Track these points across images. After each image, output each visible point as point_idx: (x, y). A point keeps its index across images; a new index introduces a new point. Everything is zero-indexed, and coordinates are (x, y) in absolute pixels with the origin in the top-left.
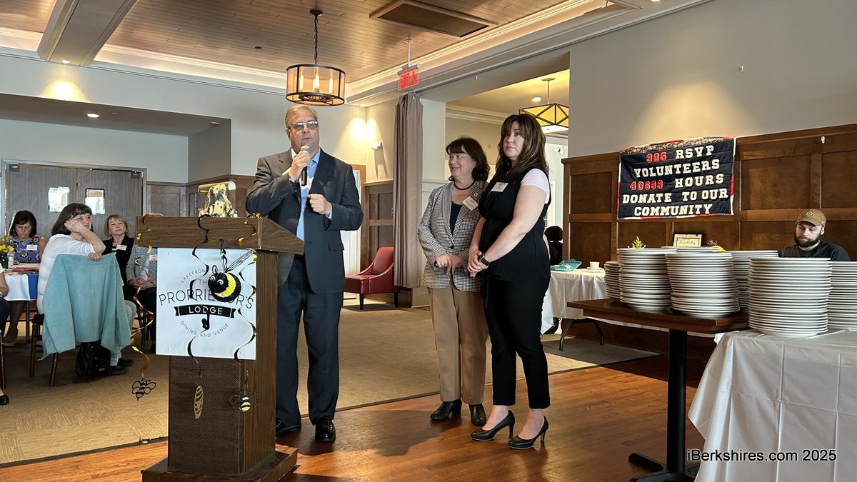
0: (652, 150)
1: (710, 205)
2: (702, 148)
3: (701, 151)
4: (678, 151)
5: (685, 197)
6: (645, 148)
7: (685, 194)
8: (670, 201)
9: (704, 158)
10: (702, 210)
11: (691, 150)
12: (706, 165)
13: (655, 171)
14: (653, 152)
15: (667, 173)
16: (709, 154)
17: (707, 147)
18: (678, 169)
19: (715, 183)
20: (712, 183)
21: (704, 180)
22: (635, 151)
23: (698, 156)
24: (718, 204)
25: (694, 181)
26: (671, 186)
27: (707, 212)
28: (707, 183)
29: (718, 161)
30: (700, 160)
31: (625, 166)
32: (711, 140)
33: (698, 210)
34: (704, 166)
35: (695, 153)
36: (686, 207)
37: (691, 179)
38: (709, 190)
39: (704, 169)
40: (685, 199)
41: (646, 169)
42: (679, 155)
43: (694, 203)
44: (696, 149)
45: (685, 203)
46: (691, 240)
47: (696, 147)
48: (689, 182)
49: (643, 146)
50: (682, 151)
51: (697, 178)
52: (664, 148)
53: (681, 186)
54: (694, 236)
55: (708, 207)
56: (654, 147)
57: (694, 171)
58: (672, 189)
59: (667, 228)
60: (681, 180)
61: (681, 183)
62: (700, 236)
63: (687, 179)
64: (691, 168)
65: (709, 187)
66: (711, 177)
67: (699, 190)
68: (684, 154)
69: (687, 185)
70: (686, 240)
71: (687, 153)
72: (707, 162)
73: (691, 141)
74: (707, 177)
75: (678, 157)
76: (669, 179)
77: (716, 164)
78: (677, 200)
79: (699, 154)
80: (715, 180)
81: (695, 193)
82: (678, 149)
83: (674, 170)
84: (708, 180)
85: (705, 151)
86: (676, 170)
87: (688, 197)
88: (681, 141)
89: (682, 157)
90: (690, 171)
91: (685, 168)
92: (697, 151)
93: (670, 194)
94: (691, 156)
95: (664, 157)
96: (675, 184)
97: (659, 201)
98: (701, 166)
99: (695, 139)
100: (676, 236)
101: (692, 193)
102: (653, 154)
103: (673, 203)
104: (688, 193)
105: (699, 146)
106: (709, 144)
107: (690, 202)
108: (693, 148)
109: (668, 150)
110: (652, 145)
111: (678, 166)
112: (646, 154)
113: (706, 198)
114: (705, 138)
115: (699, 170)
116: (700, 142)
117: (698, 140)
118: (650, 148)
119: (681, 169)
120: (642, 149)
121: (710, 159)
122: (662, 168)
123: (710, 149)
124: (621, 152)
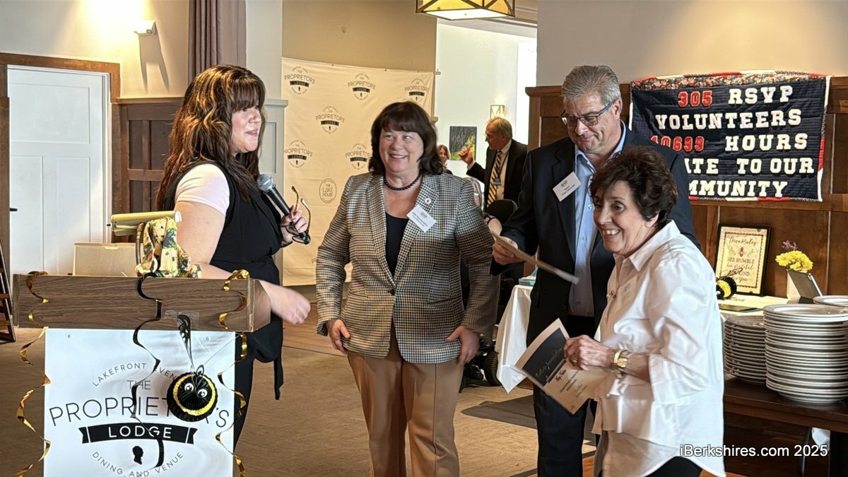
0: (688, 86)
1: (784, 184)
2: (773, 89)
3: (771, 94)
4: (732, 91)
5: (742, 166)
6: (676, 81)
7: (742, 162)
8: (716, 171)
9: (776, 105)
10: (771, 190)
11: (755, 91)
12: (778, 117)
13: (692, 121)
14: (689, 88)
15: (712, 126)
16: (784, 99)
17: (782, 88)
18: (731, 121)
19: (793, 148)
20: (788, 147)
21: (775, 142)
22: (657, 84)
23: (766, 101)
24: (797, 182)
25: (758, 142)
26: (718, 148)
27: (779, 194)
28: (779, 147)
29: (798, 112)
30: (769, 108)
31: (640, 109)
32: (788, 77)
33: (763, 189)
34: (775, 118)
35: (761, 96)
36: (744, 183)
37: (752, 138)
38: (782, 158)
39: (774, 123)
40: (742, 171)
41: (677, 117)
42: (735, 97)
43: (756, 177)
44: (764, 90)
45: (741, 178)
46: (748, 238)
47: (764, 86)
48: (749, 143)
49: (672, 77)
50: (739, 92)
51: (762, 137)
52: (708, 85)
53: (735, 148)
54: (754, 231)
55: (779, 186)
56: (692, 81)
57: (759, 125)
58: (720, 153)
59: (709, 216)
60: (736, 138)
61: (735, 143)
62: (764, 232)
63: (746, 138)
64: (754, 120)
65: (783, 154)
66: (787, 137)
67: (766, 157)
68: (743, 97)
69: (745, 147)
70: (741, 238)
71: (747, 94)
72: (781, 113)
73: (756, 76)
74: (780, 137)
75: (731, 101)
76: (715, 137)
77: (795, 117)
78: (728, 169)
79: (768, 99)
80: (792, 142)
81: (759, 162)
82: (732, 86)
83: (725, 121)
84: (780, 142)
85: (777, 95)
86: (727, 121)
87: (747, 167)
88: (738, 74)
89: (740, 101)
90: (751, 126)
91: (744, 121)
92: (765, 94)
93: (716, 161)
94: (755, 100)
95: (708, 99)
96: (725, 145)
97: (697, 170)
98: (769, 119)
99: (761, 72)
100: (724, 229)
101: (754, 161)
102: (689, 93)
103: (720, 176)
104: (746, 161)
105: (768, 85)
106: (785, 83)
107: (749, 176)
108: (758, 88)
109: (715, 88)
110: (687, 77)
111: (731, 116)
112: (677, 92)
113: (778, 170)
114: (778, 73)
115: (766, 125)
116: (770, 79)
117: (767, 75)
118: (684, 82)
119: (738, 121)
120: (670, 82)
121: (786, 108)
122: (705, 116)
123: (787, 91)
124: (633, 85)
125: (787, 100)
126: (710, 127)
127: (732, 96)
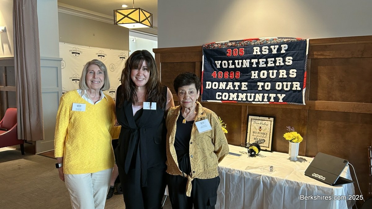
0: (232, 46)
1: (284, 95)
2: (277, 47)
3: (276, 49)
4: (255, 48)
5: (260, 86)
6: (225, 44)
7: (260, 84)
8: (246, 89)
9: (279, 55)
10: (276, 99)
11: (267, 47)
12: (280, 61)
13: (234, 63)
14: (232, 47)
15: (244, 66)
16: (283, 51)
17: (282, 46)
18: (254, 63)
19: (288, 77)
20: (285, 76)
21: (278, 74)
22: (216, 46)
23: (273, 53)
24: (291, 94)
25: (268, 74)
26: (247, 77)
27: (281, 101)
28: (281, 76)
29: (291, 58)
30: (275, 56)
31: (208, 58)
32: (285, 40)
33: (272, 98)
34: (278, 62)
35: (270, 50)
36: (261, 95)
37: (265, 72)
38: (282, 82)
39: (278, 64)
40: (260, 88)
41: (226, 62)
42: (256, 51)
43: (268, 92)
44: (272, 47)
45: (260, 92)
46: (264, 122)
47: (272, 45)
48: (264, 74)
49: (223, 42)
50: (259, 48)
51: (271, 71)
52: (242, 45)
53: (257, 77)
54: (267, 119)
55: (281, 97)
56: (234, 44)
57: (269, 65)
58: (248, 79)
59: (243, 110)
60: (257, 72)
61: (256, 74)
62: (272, 119)
63: (262, 72)
64: (267, 63)
65: (282, 80)
66: (285, 71)
67: (273, 81)
68: (261, 51)
69: (262, 76)
70: (260, 122)
71: (263, 50)
72: (281, 59)
73: (267, 40)
74: (281, 71)
75: (255, 53)
76: (246, 71)
77: (289, 61)
78: (253, 88)
79: (275, 52)
80: (288, 74)
81: (269, 84)
82: (255, 46)
83: (251, 64)
84: (281, 74)
85: (279, 49)
86: (253, 63)
87: (263, 87)
88: (257, 39)
89: (259, 53)
90: (265, 65)
91: (261, 63)
92: (273, 49)
93: (246, 83)
94: (267, 52)
95: (242, 53)
96: (251, 75)
97: (237, 88)
98: (275, 62)
99: (270, 38)
100: (250, 117)
101: (266, 84)
102: (232, 49)
103: (249, 91)
104: (262, 84)
105: (274, 45)
106: (284, 43)
107: (264, 91)
108: (269, 46)
109: (246, 46)
110: (231, 42)
111: (254, 61)
112: (226, 49)
113: (280, 88)
114: (279, 38)
115: (273, 65)
116: (275, 41)
117: (273, 40)
118: (230, 44)
119: (258, 63)
120: (222, 44)
121: (284, 56)
122: (240, 61)
123: (284, 47)
124: (204, 46)
125: (284, 52)
126: (243, 66)
127: (255, 50)
